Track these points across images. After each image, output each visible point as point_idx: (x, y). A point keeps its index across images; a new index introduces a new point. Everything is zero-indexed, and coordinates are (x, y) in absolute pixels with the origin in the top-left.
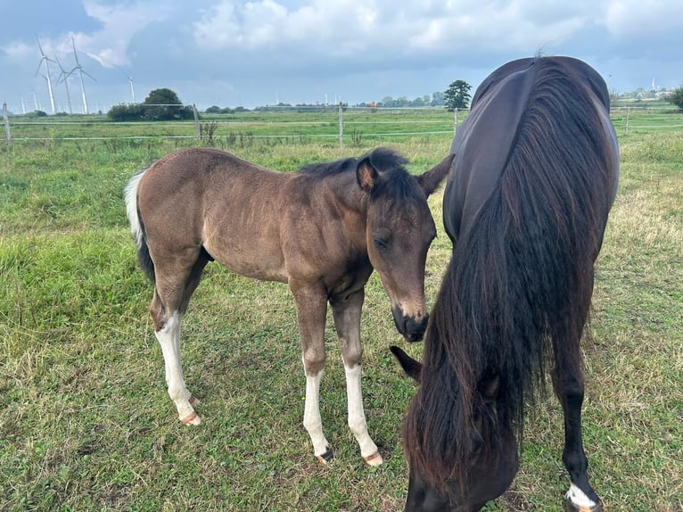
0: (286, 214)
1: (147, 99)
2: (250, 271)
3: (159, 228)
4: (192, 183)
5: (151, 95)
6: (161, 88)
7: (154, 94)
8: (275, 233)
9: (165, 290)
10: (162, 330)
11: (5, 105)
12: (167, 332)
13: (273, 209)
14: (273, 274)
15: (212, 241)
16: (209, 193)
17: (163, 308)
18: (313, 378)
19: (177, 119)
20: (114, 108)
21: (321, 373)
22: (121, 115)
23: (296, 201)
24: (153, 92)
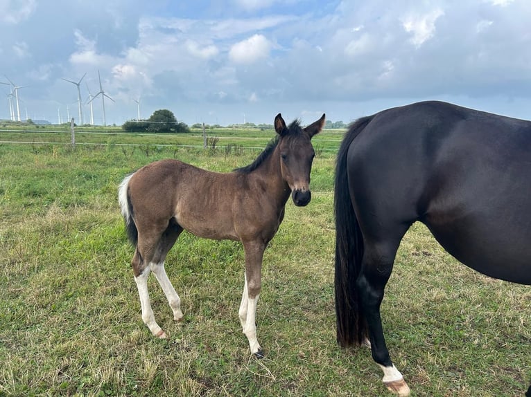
0: (236, 197)
1: (152, 117)
2: (209, 234)
3: (147, 206)
4: (170, 178)
5: (155, 114)
6: (162, 109)
7: (157, 113)
8: (228, 209)
9: (145, 248)
10: (141, 276)
11: (73, 119)
12: (144, 277)
13: (225, 194)
14: (225, 235)
15: (183, 215)
16: (182, 185)
17: (142, 260)
18: (253, 300)
19: (172, 132)
20: (128, 123)
21: (257, 297)
22: (133, 128)
23: (241, 188)
24: (156, 112)
